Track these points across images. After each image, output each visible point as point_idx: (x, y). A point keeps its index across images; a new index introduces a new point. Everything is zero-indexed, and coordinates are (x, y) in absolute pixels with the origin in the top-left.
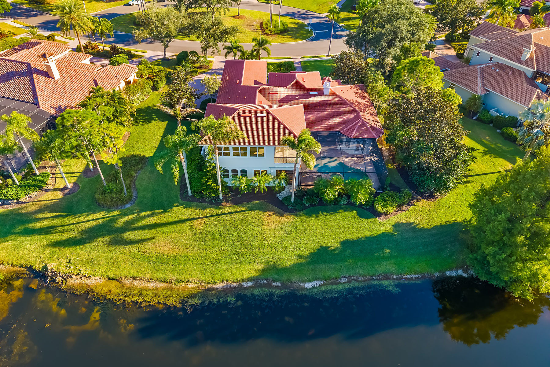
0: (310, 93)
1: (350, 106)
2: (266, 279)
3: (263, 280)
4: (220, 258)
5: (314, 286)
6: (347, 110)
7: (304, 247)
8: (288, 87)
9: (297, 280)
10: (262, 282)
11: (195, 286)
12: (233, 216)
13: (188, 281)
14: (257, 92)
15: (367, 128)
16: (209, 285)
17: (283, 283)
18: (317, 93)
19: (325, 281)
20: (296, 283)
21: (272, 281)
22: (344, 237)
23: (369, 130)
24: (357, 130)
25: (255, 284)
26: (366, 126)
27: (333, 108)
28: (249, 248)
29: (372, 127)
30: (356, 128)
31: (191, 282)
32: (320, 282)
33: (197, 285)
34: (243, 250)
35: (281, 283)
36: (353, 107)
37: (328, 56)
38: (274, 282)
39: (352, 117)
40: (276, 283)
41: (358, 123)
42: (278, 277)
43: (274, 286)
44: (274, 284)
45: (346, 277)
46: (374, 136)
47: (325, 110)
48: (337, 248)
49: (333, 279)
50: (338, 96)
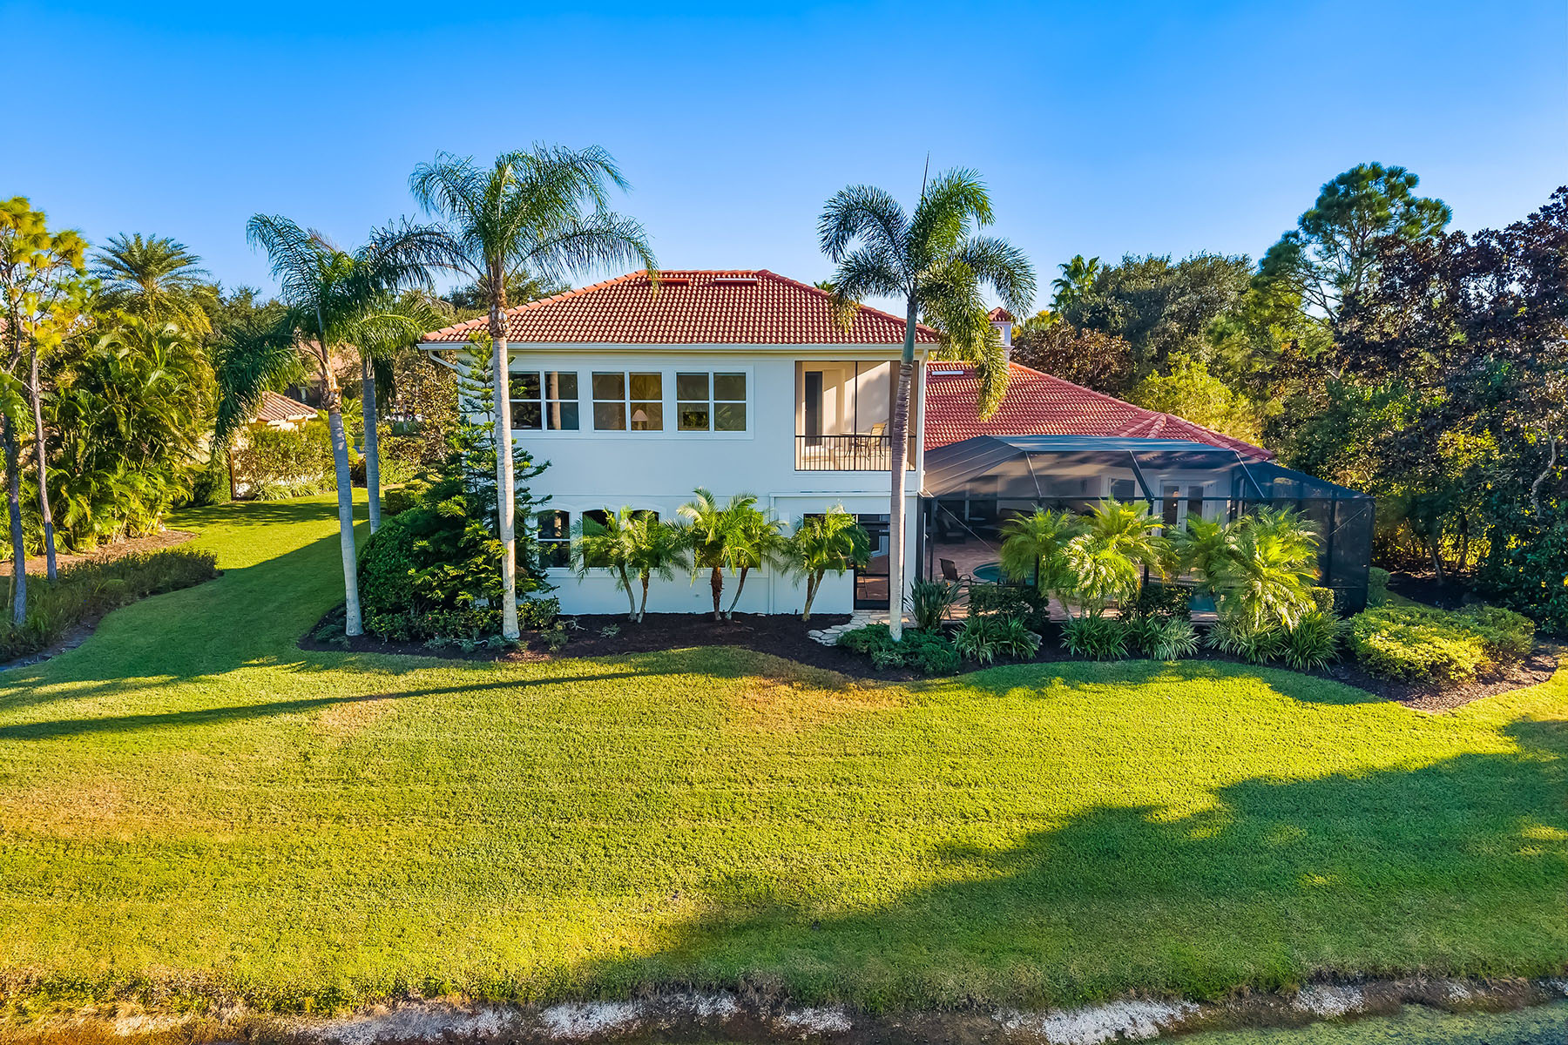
2: (733, 990)
3: (708, 990)
4: (423, 857)
5: (1120, 1033)
7: (993, 811)
9: (978, 990)
10: (704, 1009)
11: (177, 1021)
13: (131, 988)
16: (281, 1021)
17: (872, 1014)
19: (1194, 1008)
20: (967, 1007)
21: (778, 1003)
22: (1237, 769)
25: (649, 1017)
28: (628, 811)
31: (146, 999)
32: (1160, 1011)
33: (187, 1018)
35: (850, 1013)
38: (796, 1007)
40: (809, 1012)
42: (824, 967)
43: (795, 1030)
44: (793, 1018)
45: (1353, 982)
48: (1205, 816)
49: (1255, 990)
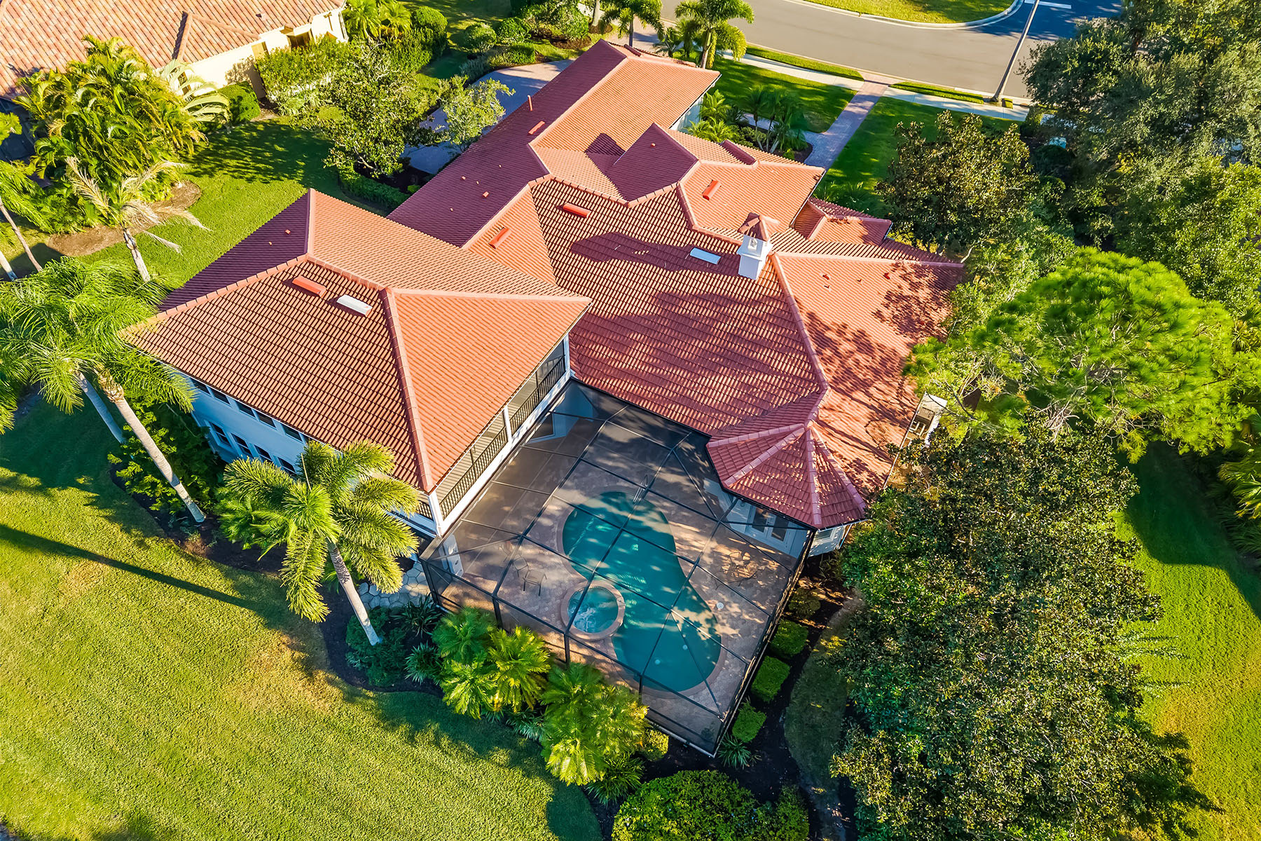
0: (695, 253)
1: (807, 353)
6: (781, 364)
8: (633, 204)
12: (184, 598)
14: (527, 188)
15: (805, 471)
18: (715, 260)
23: (807, 481)
24: (765, 464)
26: (805, 460)
27: (734, 337)
29: (828, 475)
30: (764, 456)
34: (111, 742)
36: (811, 363)
37: (992, 101)
39: (784, 399)
41: (785, 435)
46: (811, 515)
47: (704, 333)
50: (784, 298)
